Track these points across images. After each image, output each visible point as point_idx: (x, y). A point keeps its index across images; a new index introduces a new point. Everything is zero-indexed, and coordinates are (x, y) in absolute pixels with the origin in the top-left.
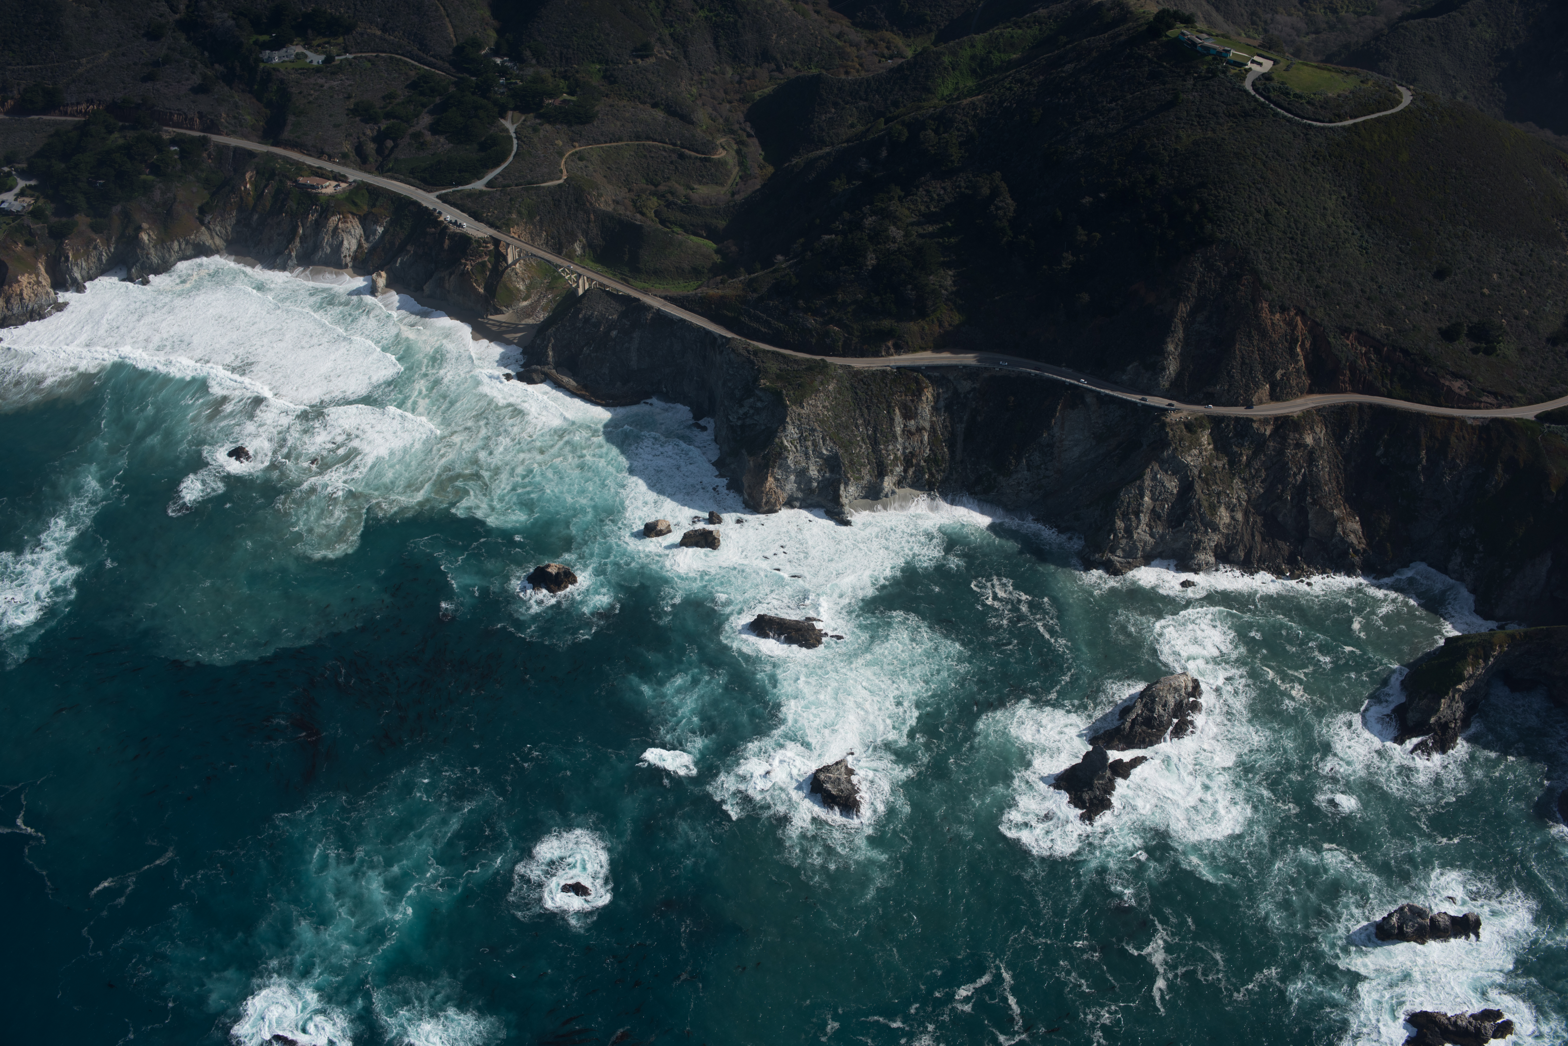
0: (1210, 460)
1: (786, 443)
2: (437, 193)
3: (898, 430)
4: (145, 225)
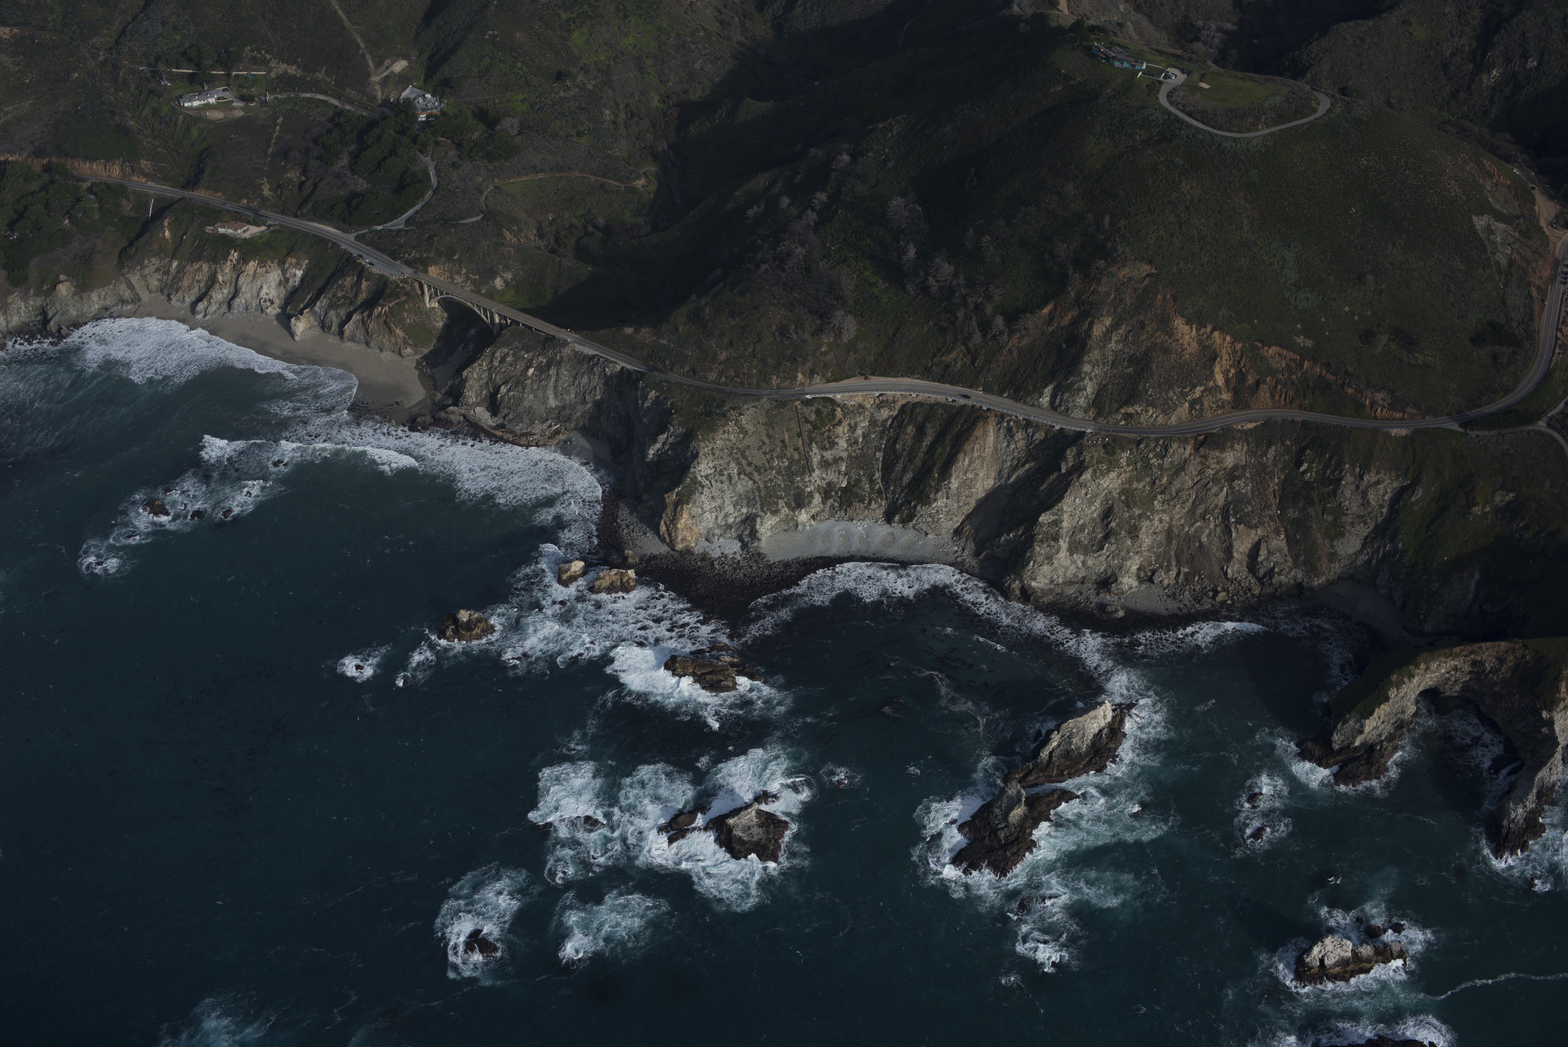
0: (1130, 481)
1: (699, 478)
2: (355, 234)
3: (816, 460)
4: (62, 277)
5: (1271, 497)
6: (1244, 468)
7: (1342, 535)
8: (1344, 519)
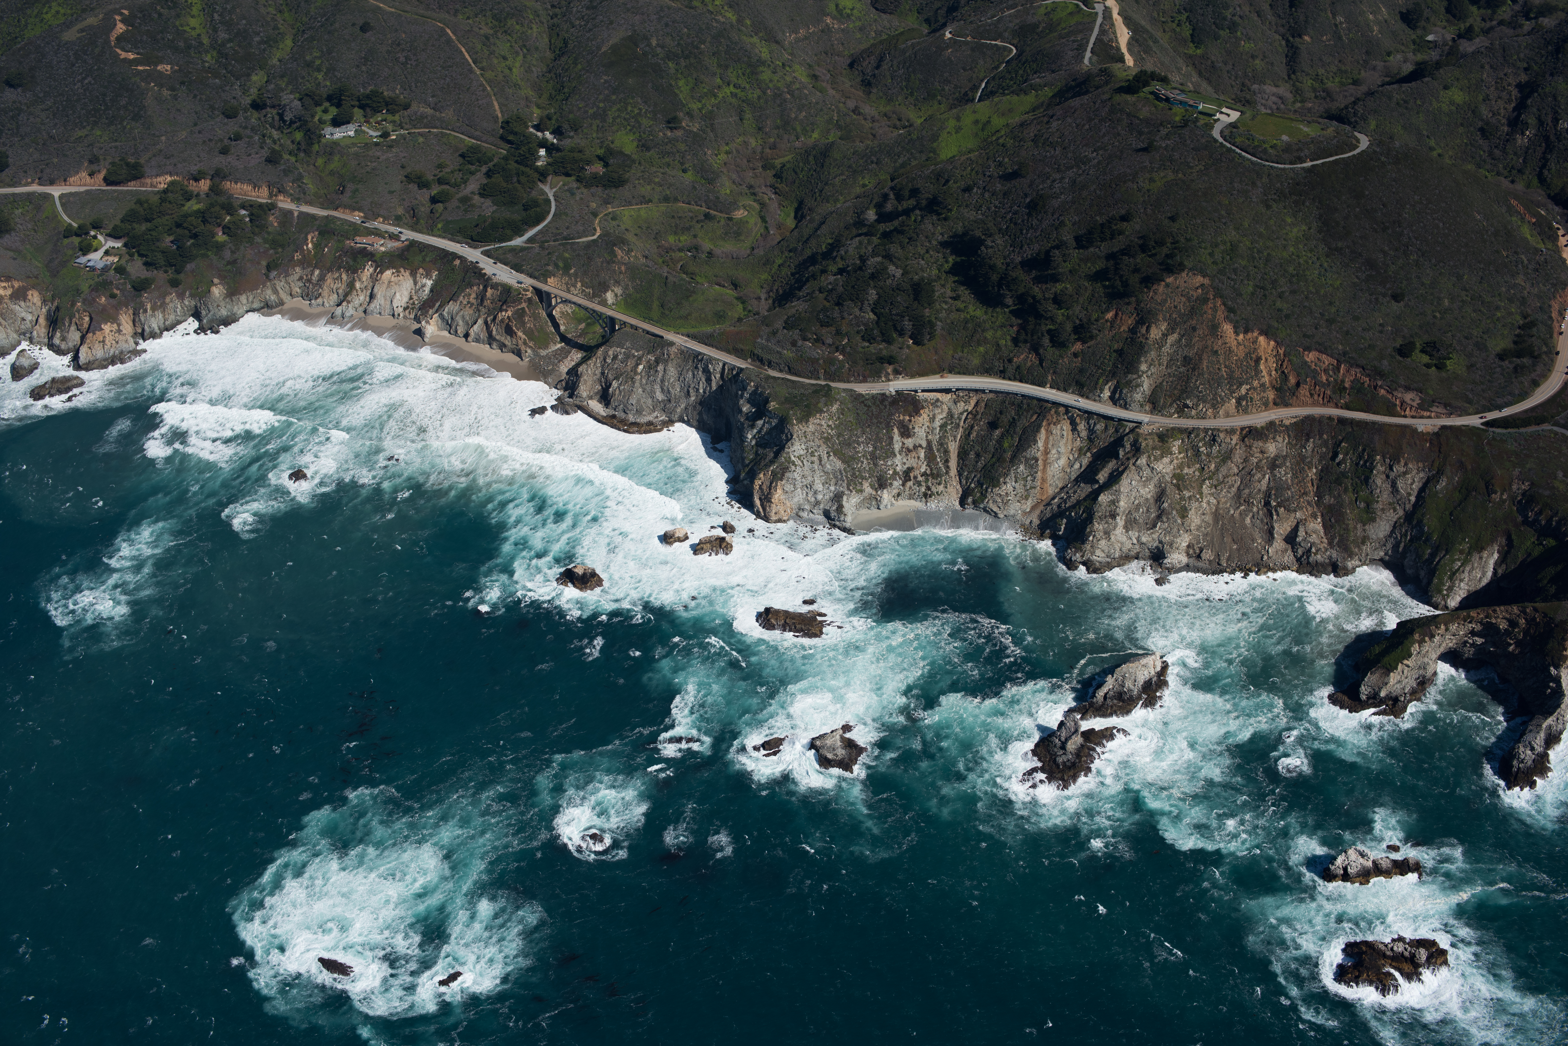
0: (1181, 467)
1: (793, 458)
2: (482, 250)
3: (897, 447)
4: (216, 281)
5: (1310, 485)
6: (1285, 457)
7: (1373, 520)
8: (1375, 506)
